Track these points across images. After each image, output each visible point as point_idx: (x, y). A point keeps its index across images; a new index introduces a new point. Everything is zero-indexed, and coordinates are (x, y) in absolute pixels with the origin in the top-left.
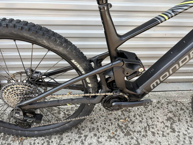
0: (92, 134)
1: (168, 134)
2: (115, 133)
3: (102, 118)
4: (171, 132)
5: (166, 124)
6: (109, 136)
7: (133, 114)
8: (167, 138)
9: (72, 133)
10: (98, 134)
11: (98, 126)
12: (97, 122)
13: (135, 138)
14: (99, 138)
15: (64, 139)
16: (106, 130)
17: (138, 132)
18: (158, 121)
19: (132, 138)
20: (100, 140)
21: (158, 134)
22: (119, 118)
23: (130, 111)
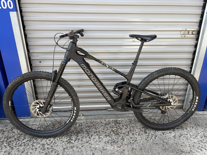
0: (96, 134)
1: (142, 134)
2: (110, 134)
3: (102, 127)
4: (144, 133)
5: (142, 130)
6: (106, 135)
7: (122, 125)
8: (141, 136)
9: (84, 133)
10: (99, 134)
11: (99, 131)
12: (99, 129)
13: (121, 136)
14: (99, 136)
15: (79, 137)
16: (104, 132)
17: (123, 133)
18: (137, 128)
19: (120, 136)
20: (100, 137)
21: (136, 134)
22: (113, 127)
23: (120, 123)
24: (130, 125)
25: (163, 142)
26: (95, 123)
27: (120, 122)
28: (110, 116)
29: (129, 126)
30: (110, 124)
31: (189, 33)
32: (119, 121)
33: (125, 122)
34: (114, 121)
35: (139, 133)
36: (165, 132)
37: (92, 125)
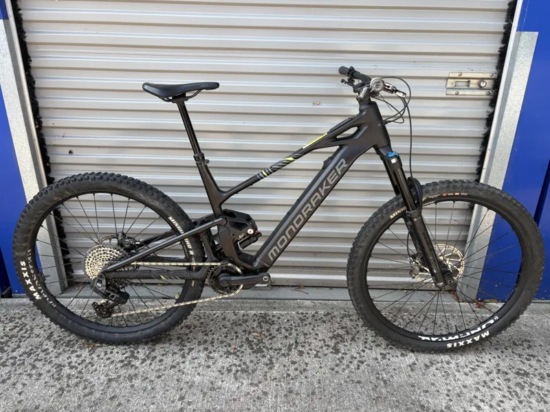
0: (201, 348)
1: (326, 355)
2: (239, 349)
3: (224, 329)
4: (332, 352)
5: (327, 343)
6: (228, 351)
7: (277, 327)
8: (321, 359)
9: (171, 344)
10: (210, 348)
11: (213, 339)
12: (213, 334)
13: (268, 356)
14: (210, 352)
15: (157, 351)
16: (225, 344)
17: (276, 350)
18: (316, 339)
19: (264, 356)
20: (211, 355)
21: (308, 353)
22: (252, 330)
23: (273, 323)
24: (298, 328)
25: (378, 378)
26: (208, 317)
27: (275, 319)
28: (251, 303)
29: (296, 330)
30: (246, 322)
31: (468, 86)
32: (273, 316)
33: (288, 320)
34: (260, 317)
35: (318, 352)
36: (389, 354)
37: (198, 324)
